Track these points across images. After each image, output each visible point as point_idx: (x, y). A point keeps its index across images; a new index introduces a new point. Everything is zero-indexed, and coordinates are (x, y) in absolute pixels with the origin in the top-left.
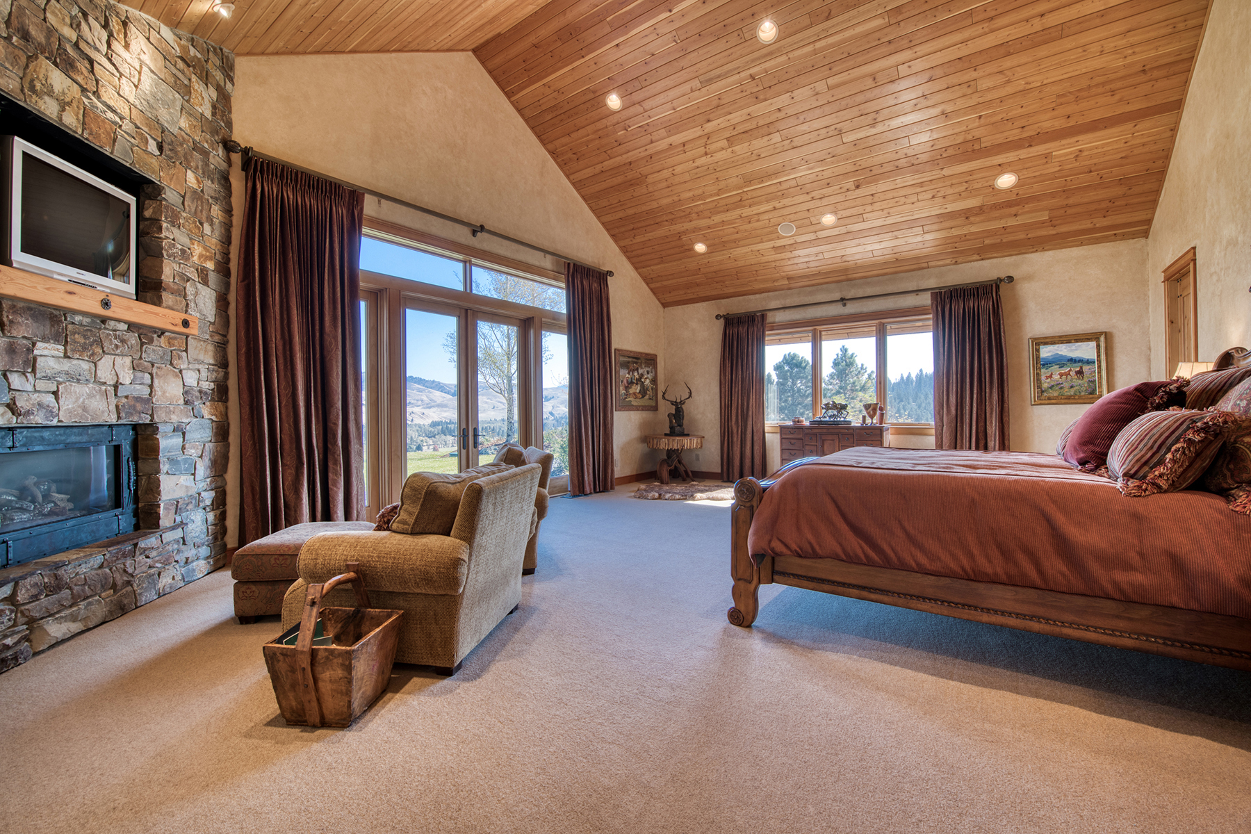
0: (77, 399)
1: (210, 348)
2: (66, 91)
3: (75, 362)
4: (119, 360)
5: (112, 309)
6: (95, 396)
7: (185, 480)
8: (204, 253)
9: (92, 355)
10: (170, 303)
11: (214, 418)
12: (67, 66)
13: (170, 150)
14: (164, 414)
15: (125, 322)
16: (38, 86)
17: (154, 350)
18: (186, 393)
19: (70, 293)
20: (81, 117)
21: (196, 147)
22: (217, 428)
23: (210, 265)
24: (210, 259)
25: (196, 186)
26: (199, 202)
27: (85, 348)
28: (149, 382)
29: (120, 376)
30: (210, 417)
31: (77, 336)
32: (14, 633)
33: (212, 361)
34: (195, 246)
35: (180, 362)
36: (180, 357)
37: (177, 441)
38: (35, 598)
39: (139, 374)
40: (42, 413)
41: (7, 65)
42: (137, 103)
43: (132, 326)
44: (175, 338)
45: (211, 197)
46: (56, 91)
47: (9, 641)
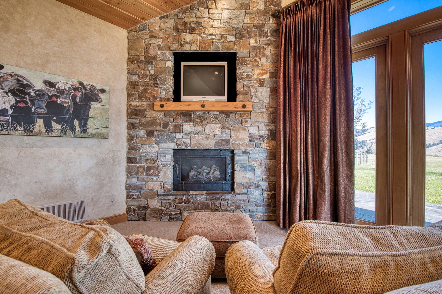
0: (197, 140)
1: (266, 116)
2: (192, 39)
3: (196, 128)
4: (214, 126)
5: (206, 107)
6: (203, 139)
7: (249, 175)
8: (261, 72)
9: (203, 125)
10: (241, 99)
11: (268, 148)
12: (192, 30)
13: (239, 35)
14: (236, 146)
15: (218, 111)
16: (182, 43)
17: (231, 120)
18: (250, 137)
19: (189, 105)
20: (198, 44)
21: (255, 27)
22: (270, 153)
23: (266, 77)
24: (266, 73)
25: (255, 44)
26: (258, 50)
27: (200, 123)
28: (230, 133)
29: (215, 132)
30: (266, 147)
31: (197, 119)
32: (174, 211)
33: (267, 121)
34: (255, 71)
35: (246, 123)
36: (246, 121)
37: (245, 157)
38: (181, 203)
39: (224, 130)
40: (184, 145)
41: (173, 43)
42: (222, 26)
43: (221, 112)
44: (244, 114)
45: (265, 45)
46: (188, 41)
47: (173, 213)
